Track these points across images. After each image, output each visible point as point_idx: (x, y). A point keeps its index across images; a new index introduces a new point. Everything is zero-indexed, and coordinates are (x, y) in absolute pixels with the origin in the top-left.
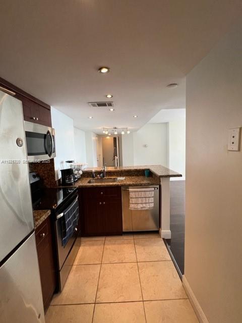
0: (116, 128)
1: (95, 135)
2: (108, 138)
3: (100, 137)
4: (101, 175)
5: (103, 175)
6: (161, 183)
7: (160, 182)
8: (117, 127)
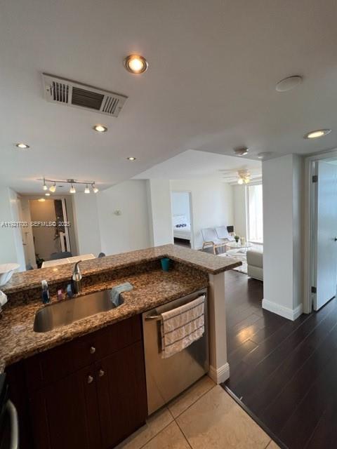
0: (72, 181)
1: (16, 195)
2: (42, 200)
3: (26, 198)
4: (69, 288)
5: (72, 288)
6: (211, 283)
7: (208, 280)
8: (75, 178)
